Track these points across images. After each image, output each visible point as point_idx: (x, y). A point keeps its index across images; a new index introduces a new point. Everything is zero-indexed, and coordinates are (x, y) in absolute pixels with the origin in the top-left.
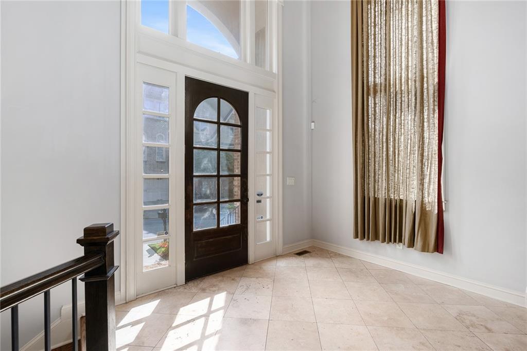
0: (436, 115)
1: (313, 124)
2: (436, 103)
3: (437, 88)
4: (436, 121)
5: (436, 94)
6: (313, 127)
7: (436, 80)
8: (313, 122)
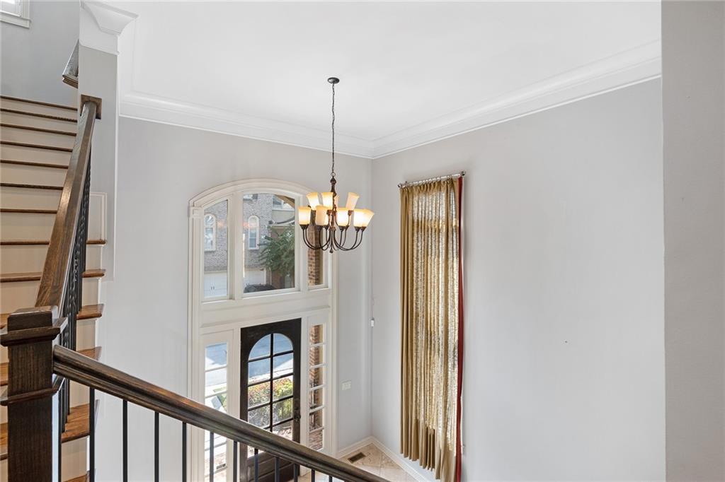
0: (456, 369)
1: (372, 321)
2: (456, 359)
3: (457, 345)
4: (456, 375)
5: (456, 350)
6: (372, 325)
7: (457, 338)
8: (373, 319)
